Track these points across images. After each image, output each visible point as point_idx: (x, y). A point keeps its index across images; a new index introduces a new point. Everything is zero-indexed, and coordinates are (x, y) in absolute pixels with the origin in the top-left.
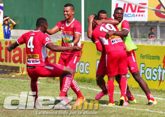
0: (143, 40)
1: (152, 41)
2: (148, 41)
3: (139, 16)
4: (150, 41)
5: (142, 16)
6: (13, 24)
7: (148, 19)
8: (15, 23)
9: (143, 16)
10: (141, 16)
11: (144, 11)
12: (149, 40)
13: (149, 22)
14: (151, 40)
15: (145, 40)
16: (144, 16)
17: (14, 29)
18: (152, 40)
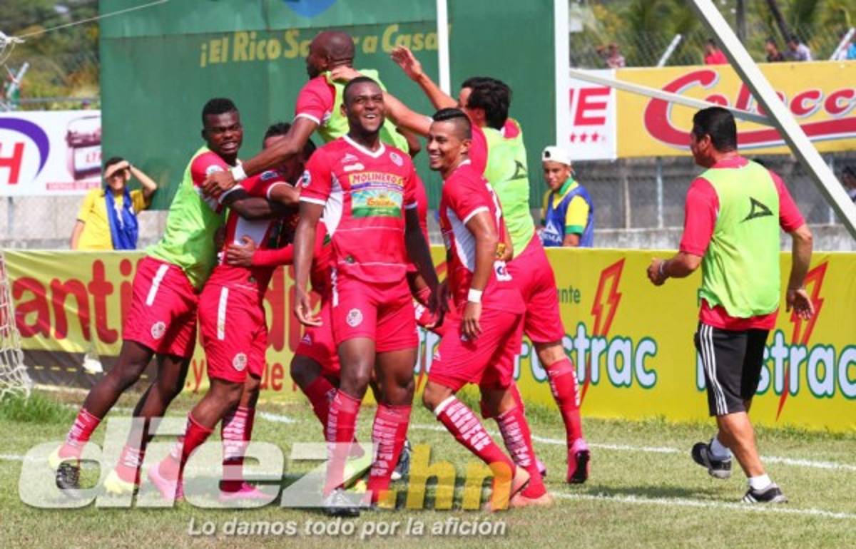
0: (602, 235)
1: (636, 239)
2: (621, 239)
3: (583, 138)
4: (631, 238)
5: (595, 137)
6: (145, 188)
7: (618, 153)
8: (152, 185)
9: (599, 139)
10: (589, 139)
11: (600, 121)
12: (625, 235)
13: (628, 162)
14: (632, 234)
15: (608, 234)
16: (604, 139)
17: (147, 208)
18: (639, 233)
